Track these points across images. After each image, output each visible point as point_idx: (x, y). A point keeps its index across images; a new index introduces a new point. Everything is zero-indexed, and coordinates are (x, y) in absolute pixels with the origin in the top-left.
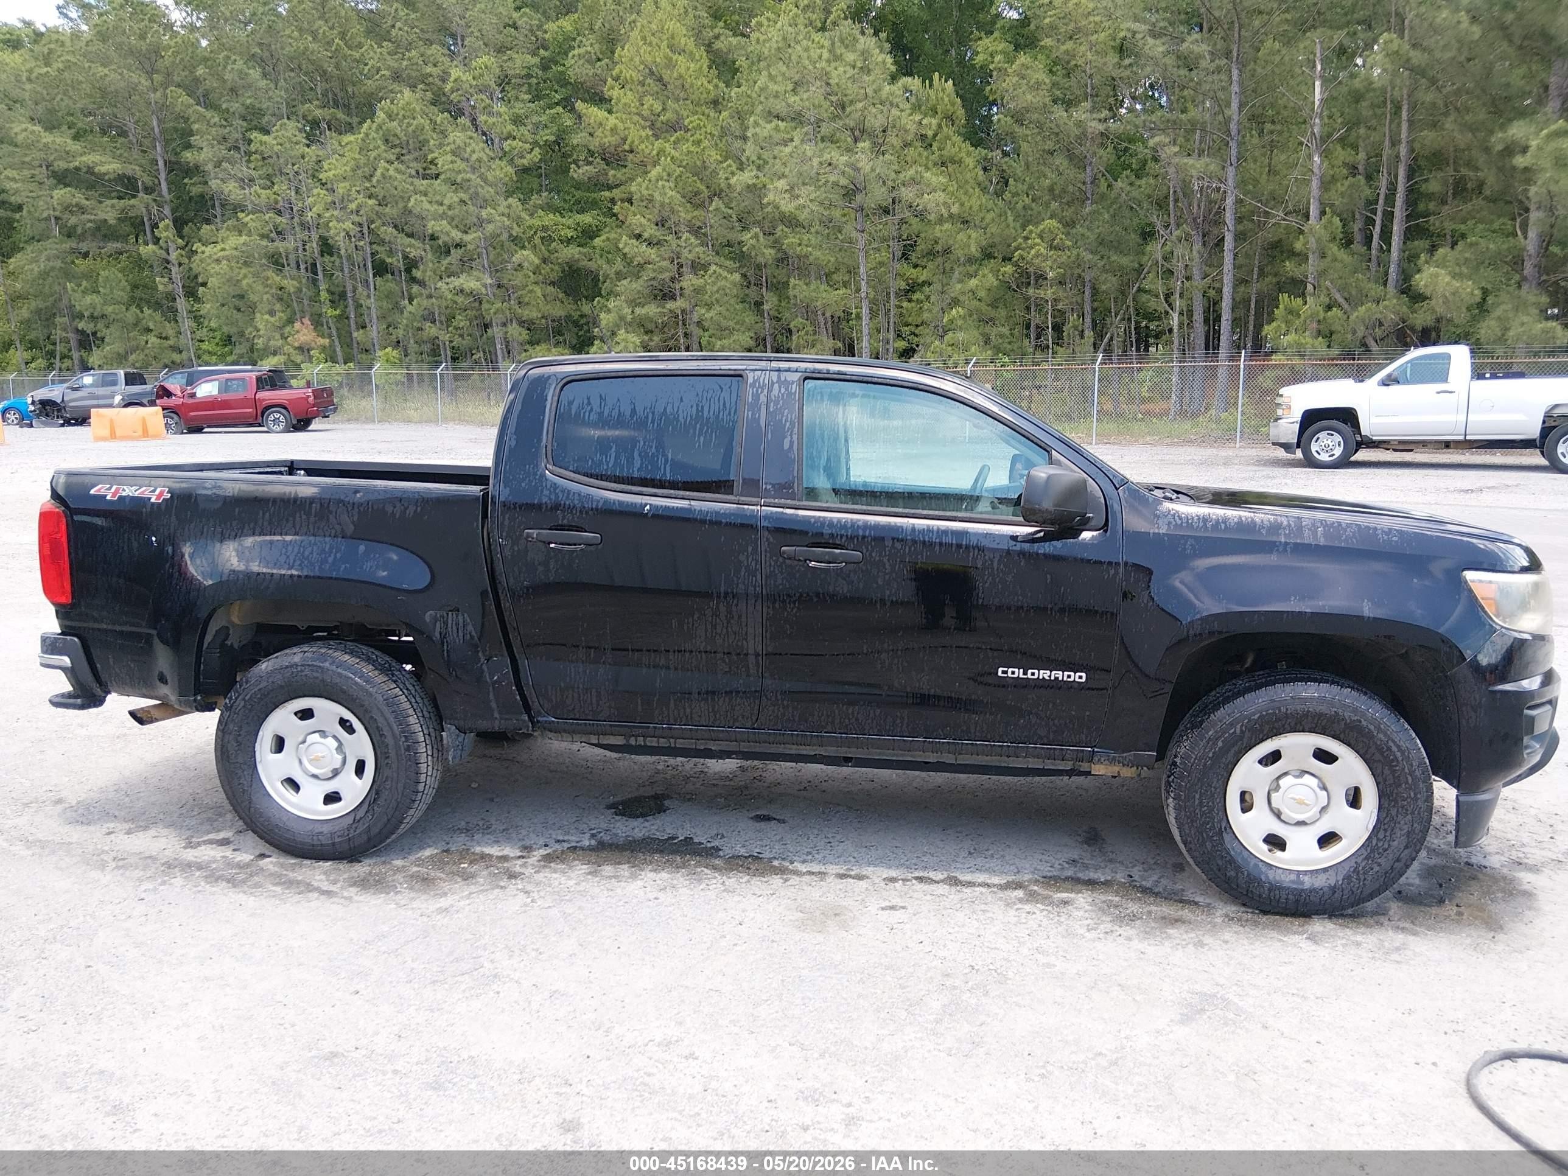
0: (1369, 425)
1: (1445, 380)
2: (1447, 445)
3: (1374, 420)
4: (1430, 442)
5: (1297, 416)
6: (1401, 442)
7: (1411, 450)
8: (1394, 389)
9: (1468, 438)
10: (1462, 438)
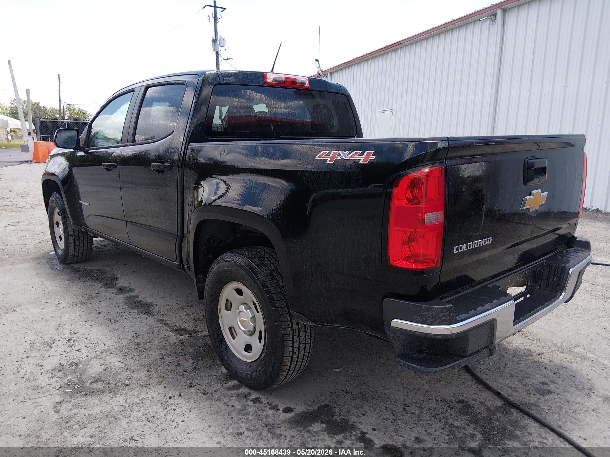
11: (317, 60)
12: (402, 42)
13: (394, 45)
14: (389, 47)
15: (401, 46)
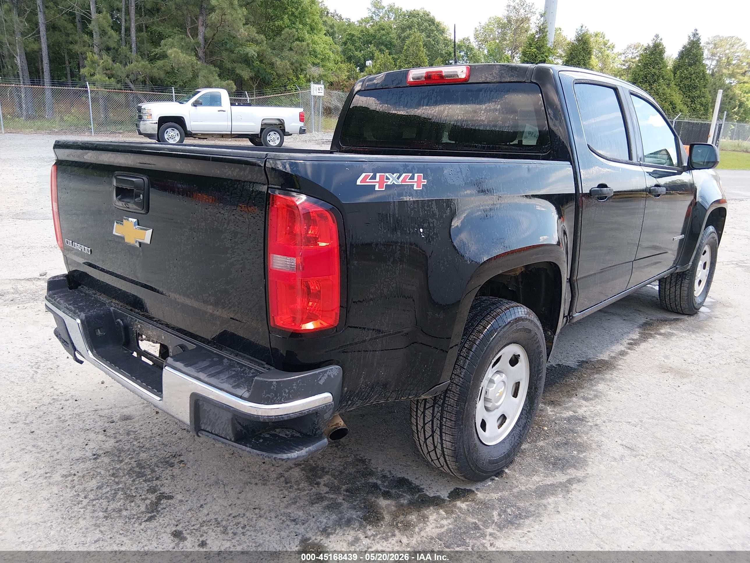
0: (190, 125)
1: (220, 105)
2: (223, 136)
3: (192, 123)
4: (215, 134)
5: (156, 120)
6: (202, 134)
7: (206, 139)
8: (199, 108)
9: (233, 133)
10: (230, 133)
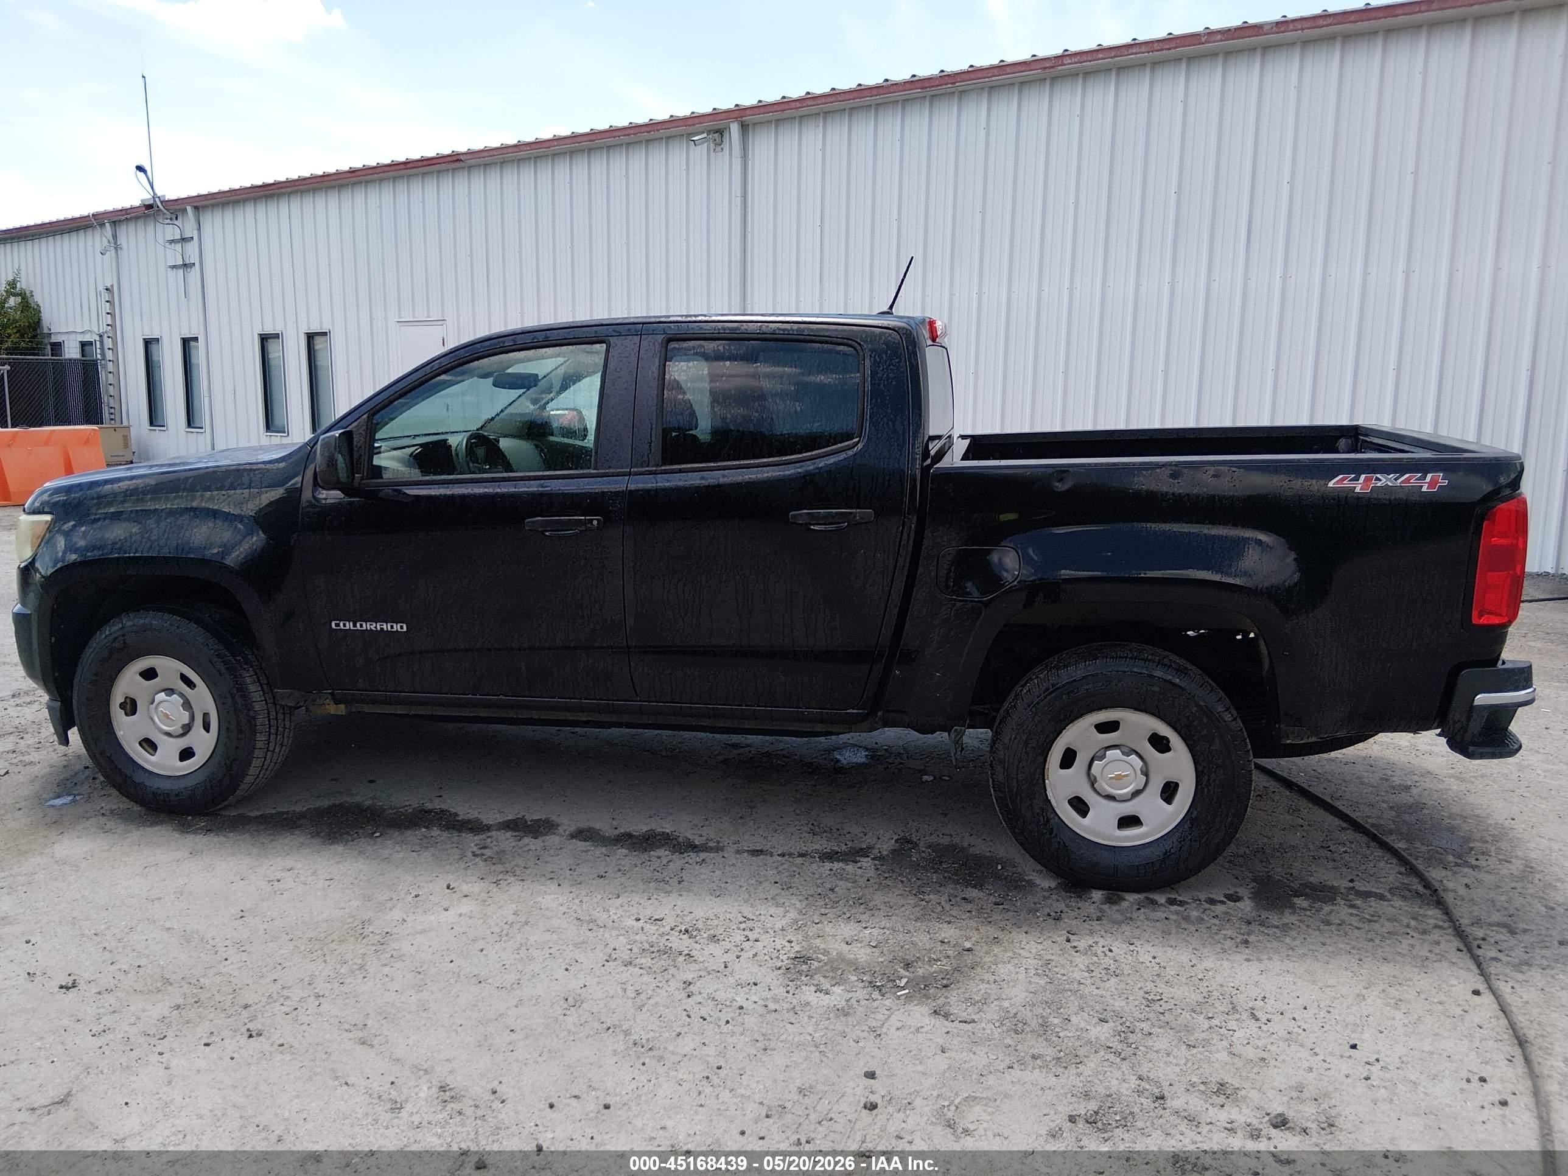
11: (140, 168)
12: (462, 157)
13: (435, 161)
14: (420, 164)
15: (456, 165)
